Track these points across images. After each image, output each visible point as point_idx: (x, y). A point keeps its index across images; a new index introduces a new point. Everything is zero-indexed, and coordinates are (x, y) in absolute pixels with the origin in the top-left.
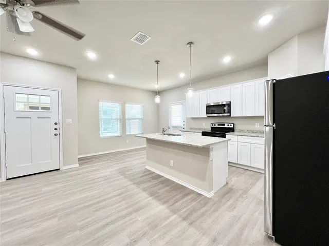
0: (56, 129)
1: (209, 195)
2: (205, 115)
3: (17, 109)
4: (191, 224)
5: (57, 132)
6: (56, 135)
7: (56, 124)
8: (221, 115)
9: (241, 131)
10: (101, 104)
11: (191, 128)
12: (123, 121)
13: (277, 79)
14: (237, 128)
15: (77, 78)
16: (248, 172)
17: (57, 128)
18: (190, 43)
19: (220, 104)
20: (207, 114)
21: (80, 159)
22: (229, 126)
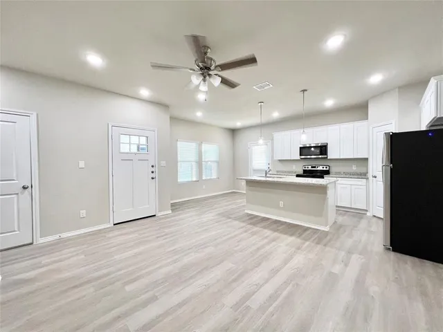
0: (152, 172)
1: (326, 229)
2: (298, 157)
3: (122, 151)
4: (325, 245)
5: (153, 175)
6: (153, 178)
7: (153, 166)
8: (309, 157)
9: (336, 173)
10: (179, 144)
11: (278, 172)
12: (200, 163)
13: (394, 132)
14: (333, 170)
15: (170, 118)
16: (349, 213)
17: (154, 170)
18: (304, 91)
19: (308, 145)
20: (300, 155)
21: (173, 205)
22: (325, 169)
